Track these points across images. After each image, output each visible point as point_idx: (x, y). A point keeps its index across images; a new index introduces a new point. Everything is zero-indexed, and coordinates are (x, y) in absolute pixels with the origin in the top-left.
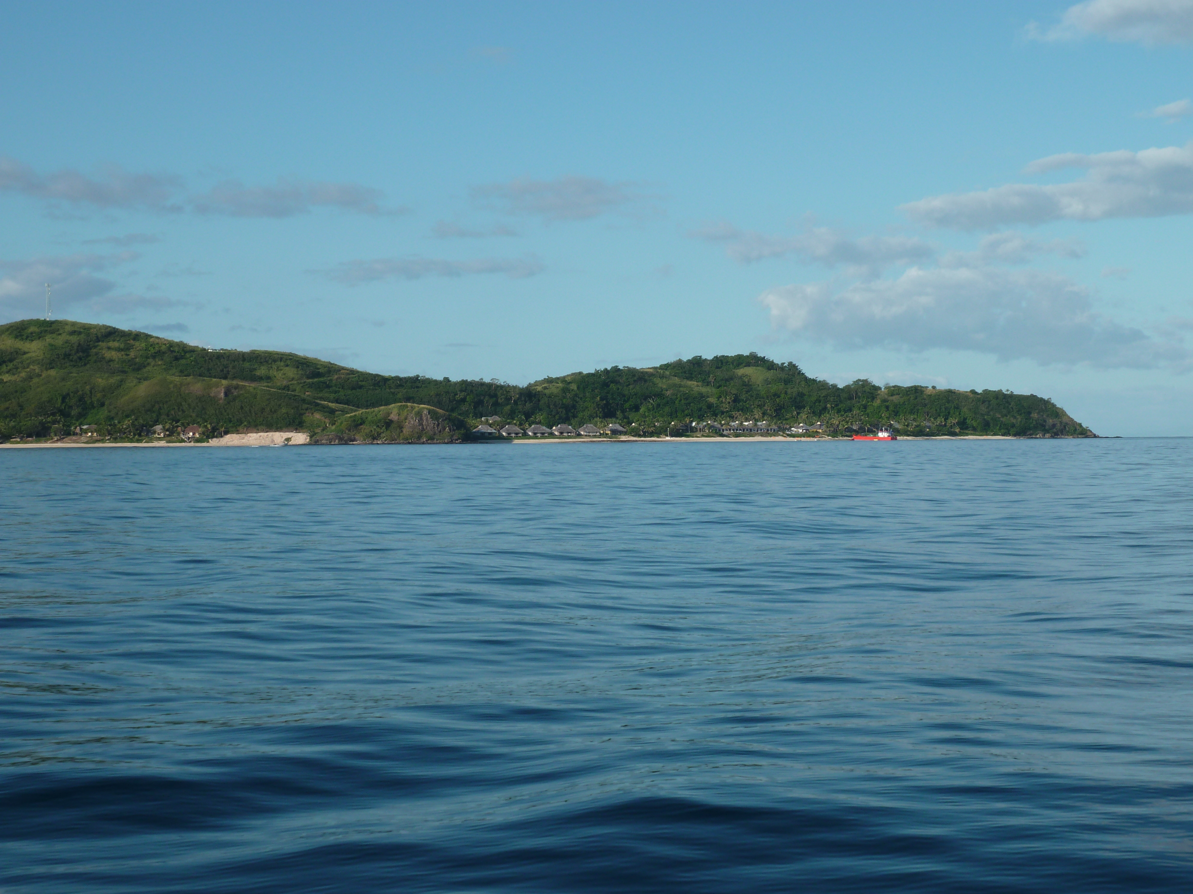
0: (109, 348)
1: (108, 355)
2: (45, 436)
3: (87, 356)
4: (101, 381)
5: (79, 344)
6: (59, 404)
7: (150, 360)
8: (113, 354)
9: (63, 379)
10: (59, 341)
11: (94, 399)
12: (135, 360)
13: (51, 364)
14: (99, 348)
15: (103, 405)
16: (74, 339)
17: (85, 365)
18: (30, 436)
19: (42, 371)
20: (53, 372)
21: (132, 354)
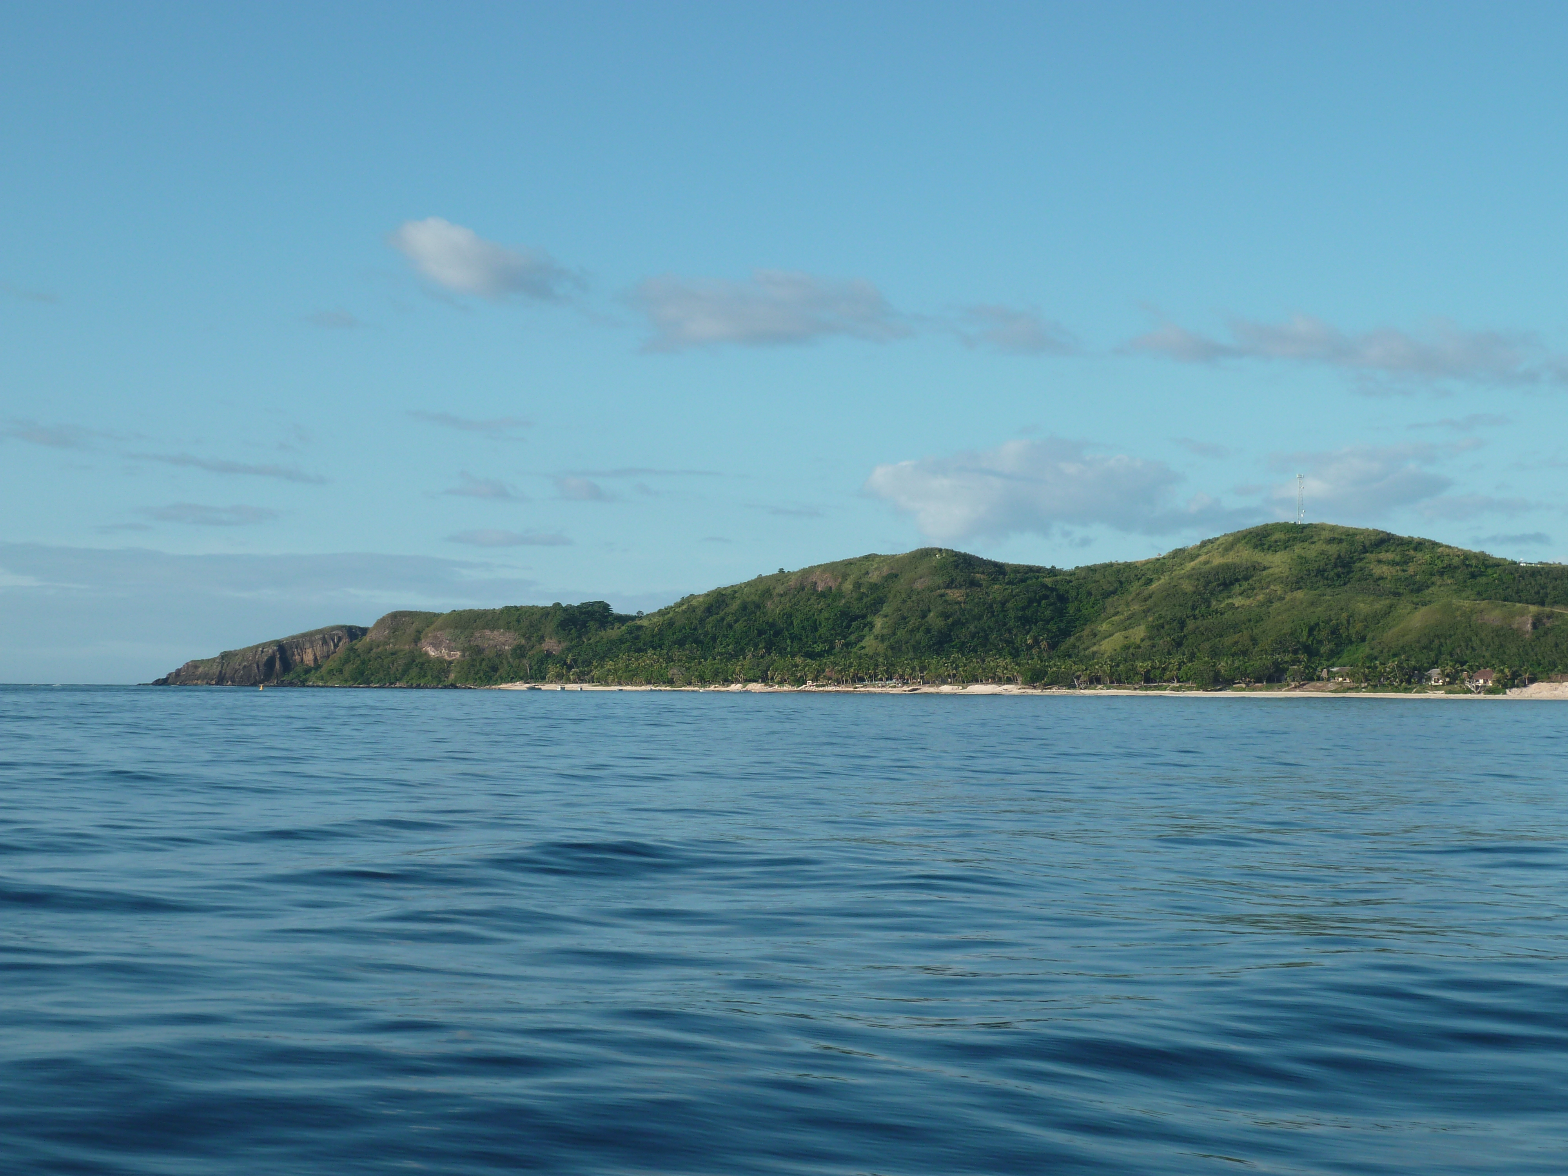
0: (1379, 561)
1: (1378, 570)
2: (1279, 681)
3: (1348, 573)
4: (1363, 606)
5: (1339, 556)
6: (1305, 638)
7: (1434, 579)
8: (1385, 570)
9: (1312, 604)
10: (1312, 551)
11: (1352, 631)
12: (1413, 578)
13: (1297, 582)
14: (1365, 561)
15: (1363, 639)
16: (1333, 549)
17: (1345, 584)
18: (1259, 680)
19: (1286, 593)
20: (1299, 594)
21: (1411, 569)
